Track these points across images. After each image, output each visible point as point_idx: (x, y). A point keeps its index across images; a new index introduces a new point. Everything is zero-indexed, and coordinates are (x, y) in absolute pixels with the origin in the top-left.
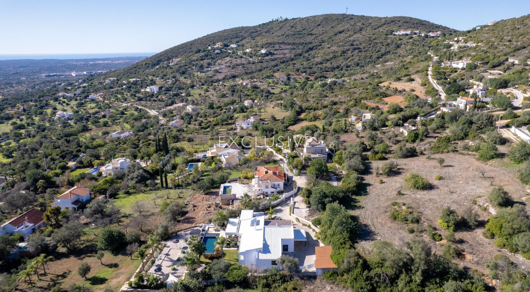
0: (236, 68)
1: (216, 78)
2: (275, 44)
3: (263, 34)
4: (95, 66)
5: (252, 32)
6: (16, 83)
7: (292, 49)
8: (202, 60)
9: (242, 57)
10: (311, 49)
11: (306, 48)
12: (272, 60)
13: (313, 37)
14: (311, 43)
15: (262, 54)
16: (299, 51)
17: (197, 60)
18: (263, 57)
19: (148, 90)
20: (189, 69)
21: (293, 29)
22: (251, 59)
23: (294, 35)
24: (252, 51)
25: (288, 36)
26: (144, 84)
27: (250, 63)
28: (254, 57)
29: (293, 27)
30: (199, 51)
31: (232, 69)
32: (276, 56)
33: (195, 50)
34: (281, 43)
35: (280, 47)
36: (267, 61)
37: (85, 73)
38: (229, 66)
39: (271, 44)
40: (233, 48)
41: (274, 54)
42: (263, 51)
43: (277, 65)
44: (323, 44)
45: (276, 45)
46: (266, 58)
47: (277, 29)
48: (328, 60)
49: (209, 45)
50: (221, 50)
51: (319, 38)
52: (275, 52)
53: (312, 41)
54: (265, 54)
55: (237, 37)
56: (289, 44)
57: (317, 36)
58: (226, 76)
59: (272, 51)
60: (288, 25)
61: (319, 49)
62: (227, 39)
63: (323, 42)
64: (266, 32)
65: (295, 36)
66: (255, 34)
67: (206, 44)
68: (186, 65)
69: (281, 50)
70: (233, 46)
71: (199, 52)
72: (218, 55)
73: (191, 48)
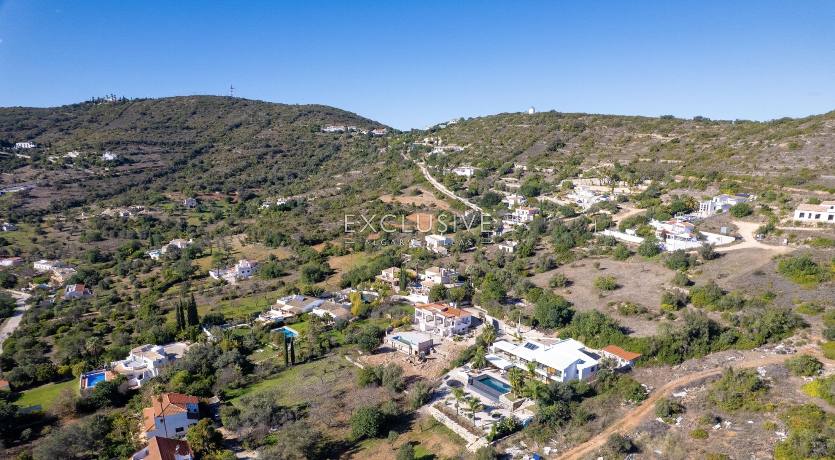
0: (66, 187)
2: (127, 143)
3: (85, 124)
7: (163, 153)
9: (64, 167)
10: (198, 152)
11: (189, 153)
12: (136, 172)
13: (193, 133)
14: (194, 142)
15: (109, 161)
16: (179, 156)
18: (115, 166)
22: (88, 171)
24: (81, 155)
28: (93, 167)
29: (144, 114)
32: (139, 165)
34: (139, 143)
35: (139, 149)
36: (126, 174)
38: (48, 185)
39: (118, 143)
40: (26, 150)
41: (133, 162)
42: (109, 156)
44: (215, 144)
45: (129, 146)
46: (121, 168)
47: (112, 116)
48: (241, 170)
51: (204, 135)
52: (134, 158)
53: (196, 139)
54: (116, 161)
56: (155, 144)
57: (199, 131)
59: (127, 157)
60: (132, 109)
61: (213, 153)
63: (215, 141)
64: (90, 121)
65: (159, 131)
66: (65, 124)
69: (143, 154)
70: (25, 145)
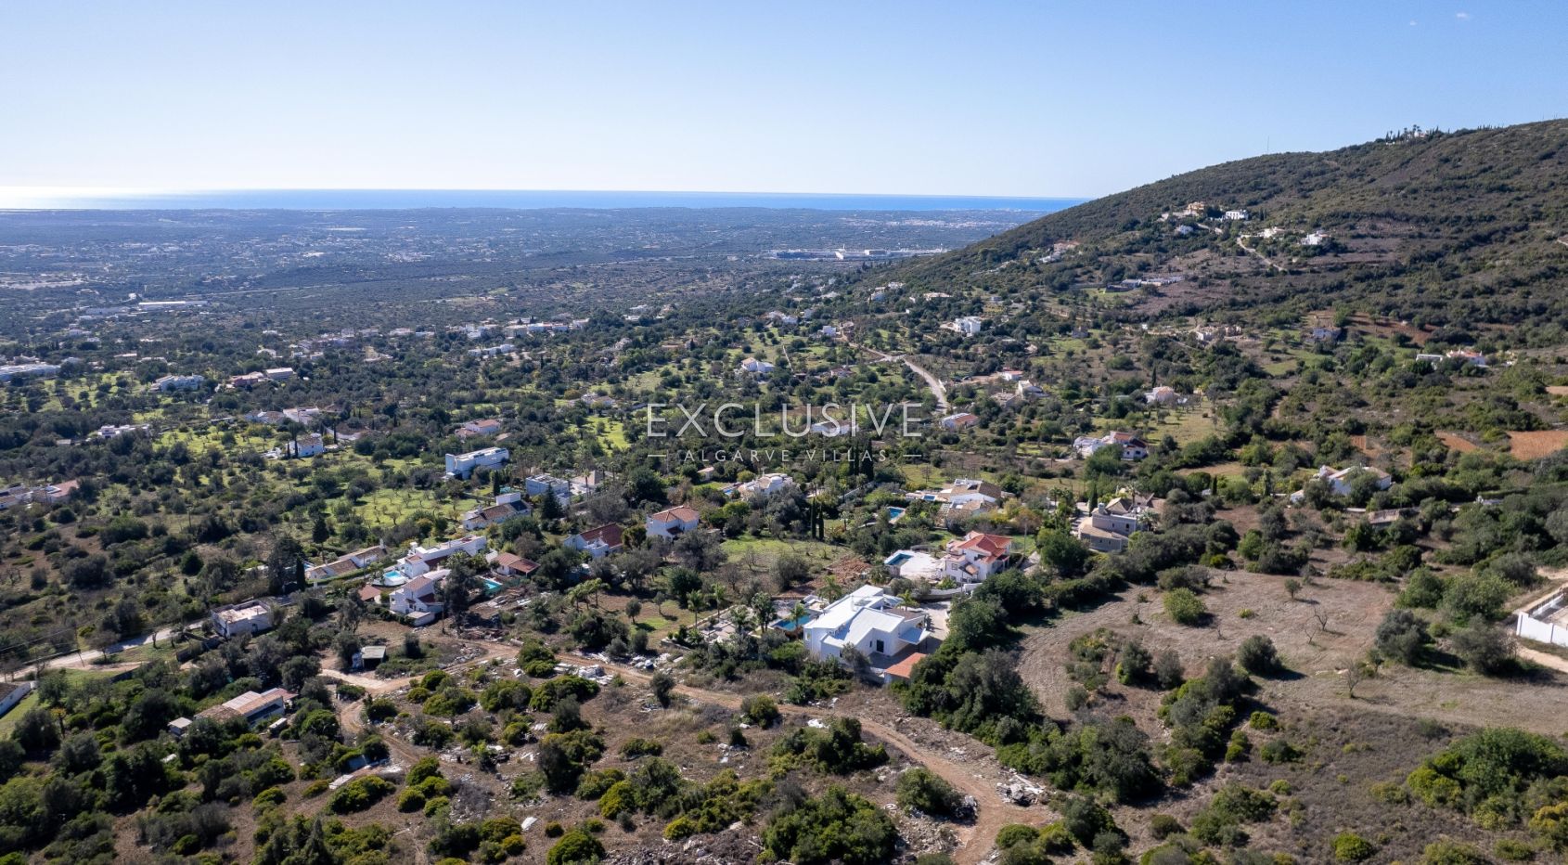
0: (1211, 284)
1: (1140, 310)
2: (1358, 217)
3: (1343, 179)
4: (902, 234)
5: (1309, 174)
6: (714, 272)
7: (1412, 237)
8: (1130, 252)
9: (1242, 253)
10: (1483, 240)
11: (1463, 236)
12: (1331, 270)
13: (1506, 198)
14: (1492, 218)
15: (1306, 248)
16: (1435, 245)
17: (1116, 252)
18: (1308, 257)
19: (956, 327)
20: (1084, 277)
21: (1447, 169)
22: (1268, 262)
23: (1438, 189)
24: (1278, 234)
25: (1415, 191)
26: (955, 309)
27: (1257, 274)
28: (1280, 255)
29: (1447, 160)
30: (1133, 225)
31: (1200, 287)
32: (1347, 257)
33: (1123, 219)
34: (1380, 216)
35: (1374, 228)
36: (1313, 271)
37: (867, 252)
38: (1195, 279)
39: (1346, 216)
40: (1230, 223)
41: (1345, 250)
42: (1313, 240)
43: (1340, 286)
44: (1533, 224)
45: (1362, 222)
46: (1318, 260)
47: (1390, 166)
48: (1517, 283)
49: (1167, 210)
50: (1196, 228)
51: (1528, 204)
52: (1352, 244)
53: (1497, 214)
54: (1315, 248)
55: (1256, 188)
56: (1407, 220)
57: (1522, 195)
58: (1171, 307)
59: (1342, 241)
60: (1433, 151)
61: (1512, 242)
62: (1225, 191)
63: (1538, 216)
64: (1351, 176)
65: (1438, 194)
66: (1313, 181)
67: (1159, 206)
68: (1079, 266)
69: (1373, 237)
70: (1235, 215)
71: (1132, 229)
72: (1180, 241)
73: (1113, 216)
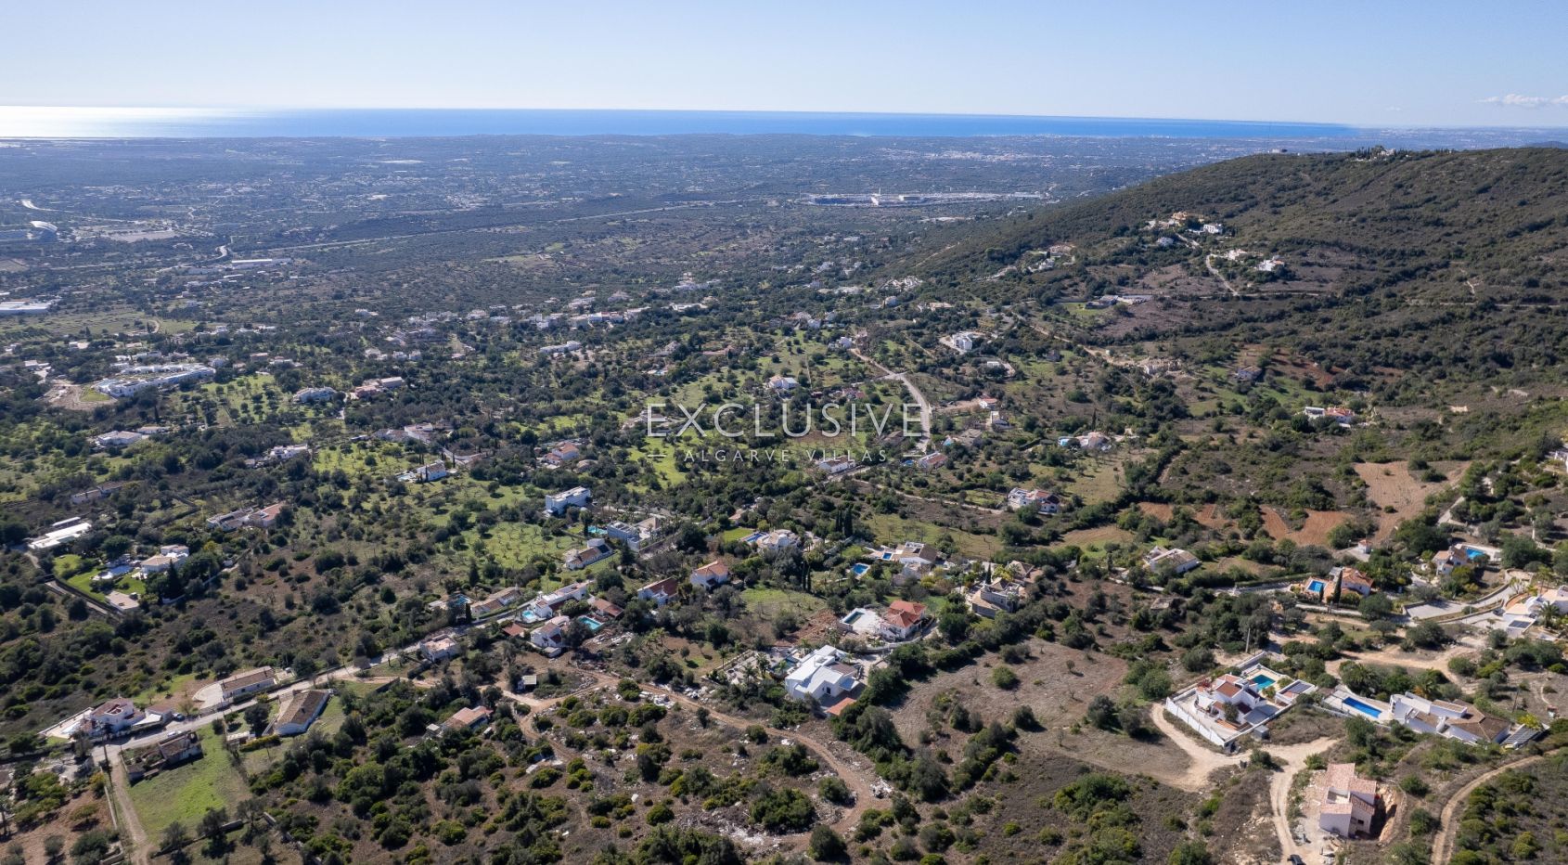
0: (1175, 306)
2: (1313, 243)
3: (1310, 197)
5: (1283, 188)
7: (1351, 268)
8: (1115, 262)
9: (1208, 274)
10: (1409, 275)
11: (1396, 270)
12: (1277, 298)
13: (1438, 233)
14: (1422, 253)
15: (1261, 273)
16: (1368, 278)
17: (1103, 262)
18: (1260, 283)
20: (1070, 290)
21: (1397, 195)
22: (1227, 285)
24: (1242, 257)
25: (1367, 219)
27: (1216, 297)
28: (1238, 278)
29: (1401, 186)
30: (1122, 231)
31: (1165, 308)
32: (1294, 286)
33: (1115, 224)
34: (1332, 244)
35: (1322, 256)
36: (1262, 299)
38: (1162, 299)
39: (1303, 242)
40: (1205, 237)
42: (1268, 266)
43: (1281, 316)
44: (1452, 263)
45: (1313, 249)
46: (1269, 286)
47: (1354, 186)
49: (1154, 217)
50: (1176, 239)
51: (1455, 240)
52: (1301, 271)
53: (1426, 249)
54: (1269, 274)
55: (1236, 199)
56: (1352, 250)
57: (1454, 230)
59: (1292, 268)
60: (1392, 174)
61: (1432, 279)
63: (1460, 255)
64: (1318, 194)
67: (1149, 211)
68: (1068, 276)
69: (1320, 266)
70: (1212, 229)
71: (1122, 235)
72: (1160, 254)
73: (1107, 219)
